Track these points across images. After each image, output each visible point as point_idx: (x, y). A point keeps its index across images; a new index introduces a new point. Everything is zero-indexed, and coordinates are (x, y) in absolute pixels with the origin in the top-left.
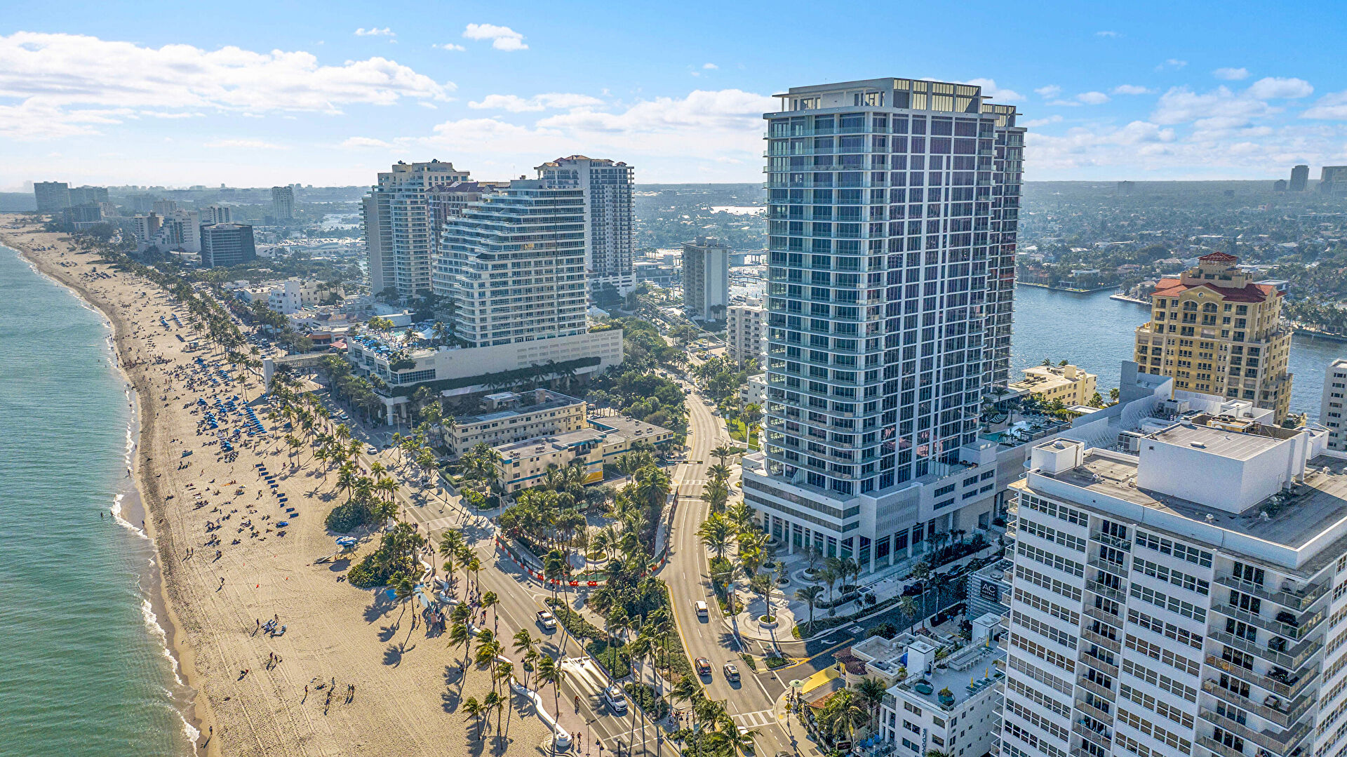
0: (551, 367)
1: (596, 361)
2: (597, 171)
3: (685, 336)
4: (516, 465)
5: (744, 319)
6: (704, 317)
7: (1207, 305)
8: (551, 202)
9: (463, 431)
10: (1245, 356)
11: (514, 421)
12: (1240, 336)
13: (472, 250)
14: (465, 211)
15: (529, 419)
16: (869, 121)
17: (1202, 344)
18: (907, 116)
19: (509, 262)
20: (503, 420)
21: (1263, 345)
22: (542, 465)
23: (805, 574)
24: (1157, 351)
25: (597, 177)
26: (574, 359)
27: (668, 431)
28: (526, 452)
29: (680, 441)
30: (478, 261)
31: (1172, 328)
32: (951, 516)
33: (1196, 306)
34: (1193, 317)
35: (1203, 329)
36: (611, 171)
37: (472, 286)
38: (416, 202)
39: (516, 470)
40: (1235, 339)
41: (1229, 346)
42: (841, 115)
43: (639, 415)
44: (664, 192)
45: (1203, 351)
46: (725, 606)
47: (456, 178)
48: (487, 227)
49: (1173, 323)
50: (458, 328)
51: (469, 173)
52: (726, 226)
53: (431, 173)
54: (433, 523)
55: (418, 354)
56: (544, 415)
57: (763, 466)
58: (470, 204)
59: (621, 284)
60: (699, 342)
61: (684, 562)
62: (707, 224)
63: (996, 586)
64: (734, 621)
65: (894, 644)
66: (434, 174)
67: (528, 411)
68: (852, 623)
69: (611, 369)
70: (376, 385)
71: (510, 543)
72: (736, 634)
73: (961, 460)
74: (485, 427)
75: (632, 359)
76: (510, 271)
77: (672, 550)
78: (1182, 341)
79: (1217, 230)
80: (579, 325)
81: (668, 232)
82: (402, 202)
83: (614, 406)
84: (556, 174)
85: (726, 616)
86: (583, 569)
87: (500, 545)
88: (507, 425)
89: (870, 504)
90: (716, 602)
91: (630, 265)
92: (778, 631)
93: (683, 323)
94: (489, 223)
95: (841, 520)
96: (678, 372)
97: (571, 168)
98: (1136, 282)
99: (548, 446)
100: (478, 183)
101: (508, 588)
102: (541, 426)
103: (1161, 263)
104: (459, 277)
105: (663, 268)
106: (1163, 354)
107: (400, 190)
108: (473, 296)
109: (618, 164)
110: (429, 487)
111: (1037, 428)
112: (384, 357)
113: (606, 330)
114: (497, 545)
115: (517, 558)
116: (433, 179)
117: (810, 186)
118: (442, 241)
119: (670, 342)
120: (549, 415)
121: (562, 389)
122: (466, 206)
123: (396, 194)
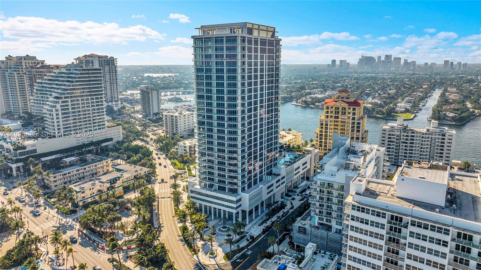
0: (92, 144)
1: (111, 139)
2: (101, 60)
3: (145, 126)
4: (83, 192)
5: (170, 118)
6: (151, 118)
7: (343, 108)
8: (87, 73)
9: (54, 178)
10: (356, 125)
11: (78, 170)
12: (354, 119)
13: (51, 95)
14: (45, 77)
15: (85, 169)
16: (239, 40)
17: (342, 122)
18: (252, 38)
19: (69, 100)
20: (73, 170)
21: (361, 121)
22: (95, 191)
23: (222, 229)
24: (327, 125)
25: (102, 63)
26: (101, 139)
27: (149, 169)
28: (87, 186)
29: (154, 172)
30: (55, 100)
31: (331, 117)
32: (272, 197)
33: (339, 108)
34: (338, 112)
35: (342, 116)
36: (107, 60)
37: (52, 111)
38: (19, 74)
39: (83, 195)
40: (352, 120)
41: (351, 122)
42: (226, 37)
43: (135, 163)
44: (124, 68)
45: (342, 124)
46: (192, 250)
47: (38, 63)
48: (57, 85)
49: (331, 115)
50: (46, 129)
51: (44, 61)
52: (151, 81)
53: (26, 61)
54: (44, 225)
55: (27, 143)
56: (92, 166)
57: (197, 184)
58: (48, 74)
59: (114, 105)
60: (151, 128)
61: (168, 230)
62: (144, 80)
63: (305, 228)
64: (197, 257)
65: (273, 261)
66: (27, 61)
67: (85, 165)
68: (246, 249)
69: (118, 142)
70: (5, 159)
71: (84, 231)
72: (200, 263)
73: (273, 173)
74: (65, 175)
75: (126, 137)
76: (70, 103)
77: (162, 225)
78: (335, 121)
79: (316, 80)
80: (102, 125)
81: (129, 84)
82: (12, 74)
83: (122, 159)
84: (84, 61)
85: (193, 254)
86: (123, 240)
87: (80, 233)
88: (75, 173)
89: (246, 197)
90: (187, 249)
91: (118, 98)
92: (218, 259)
93: (143, 120)
94: (58, 83)
95: (235, 205)
96: (146, 141)
97: (90, 59)
98: (300, 99)
99: (97, 182)
100: (50, 65)
101: (87, 255)
102: (91, 172)
103: (305, 92)
104: (45, 107)
105: (131, 98)
106: (329, 126)
107: (10, 68)
108: (53, 115)
109: (110, 58)
110: (39, 206)
111: (295, 157)
112: (9, 144)
113: (115, 126)
114: (79, 233)
115: (90, 239)
116: (27, 63)
117: (214, 67)
118: (34, 91)
119: (140, 129)
120: (94, 166)
121: (97, 153)
122: (45, 75)
123: (9, 70)
